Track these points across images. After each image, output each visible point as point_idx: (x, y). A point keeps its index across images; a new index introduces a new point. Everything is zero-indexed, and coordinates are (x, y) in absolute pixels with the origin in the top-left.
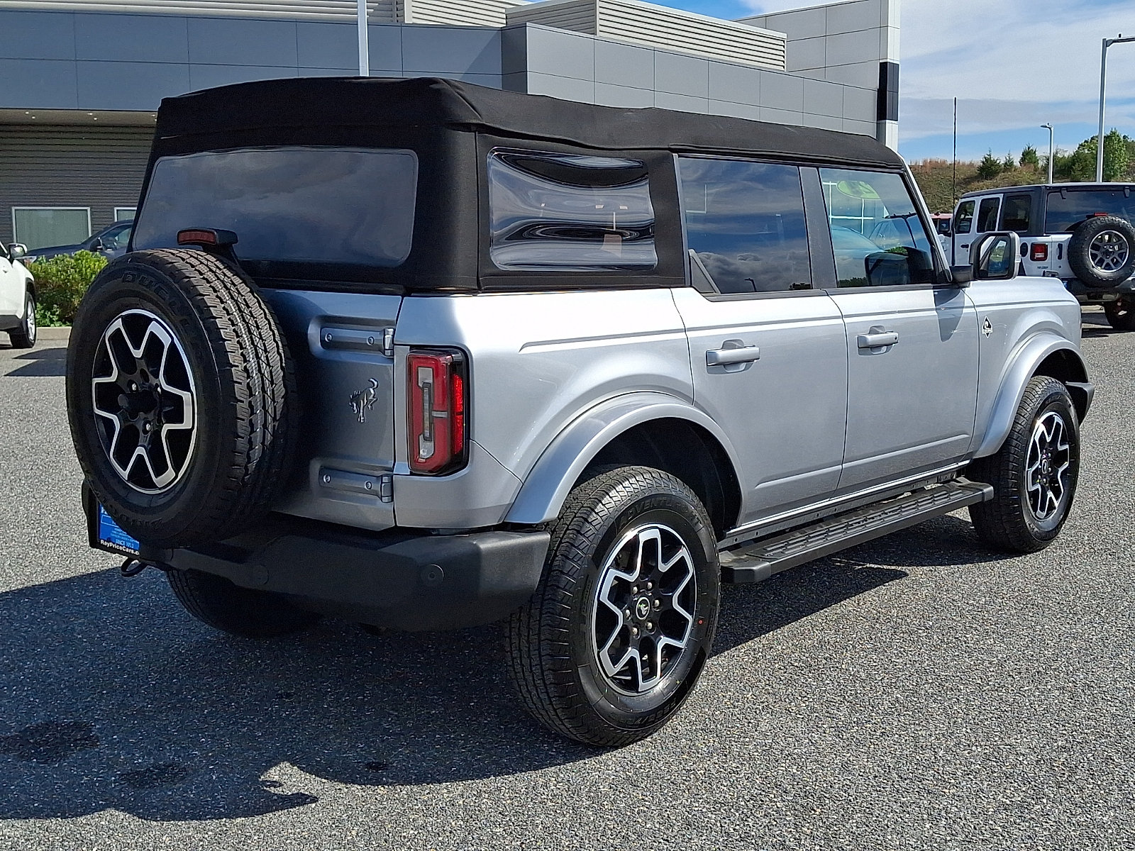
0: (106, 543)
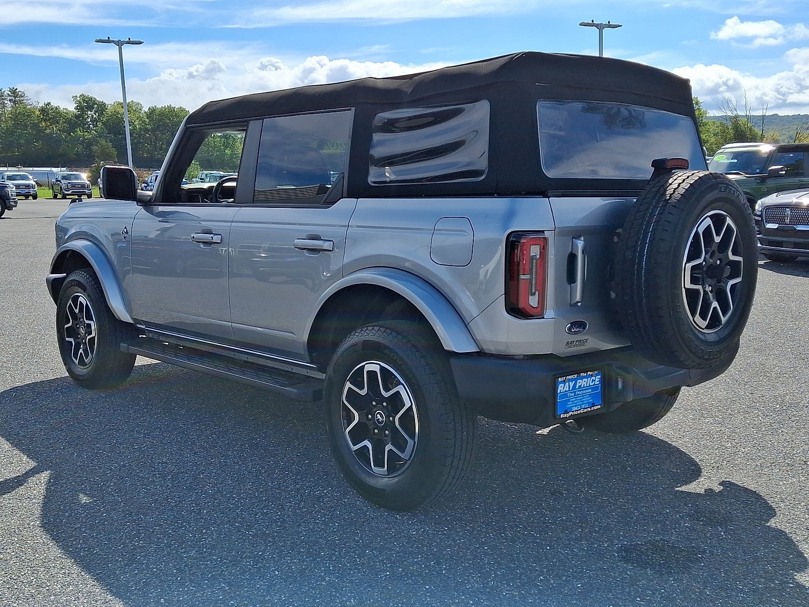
0: (565, 416)
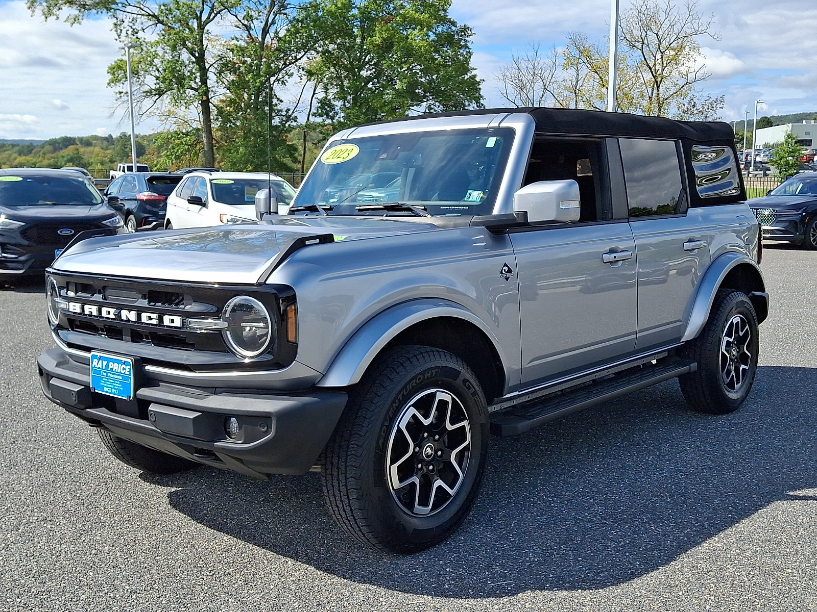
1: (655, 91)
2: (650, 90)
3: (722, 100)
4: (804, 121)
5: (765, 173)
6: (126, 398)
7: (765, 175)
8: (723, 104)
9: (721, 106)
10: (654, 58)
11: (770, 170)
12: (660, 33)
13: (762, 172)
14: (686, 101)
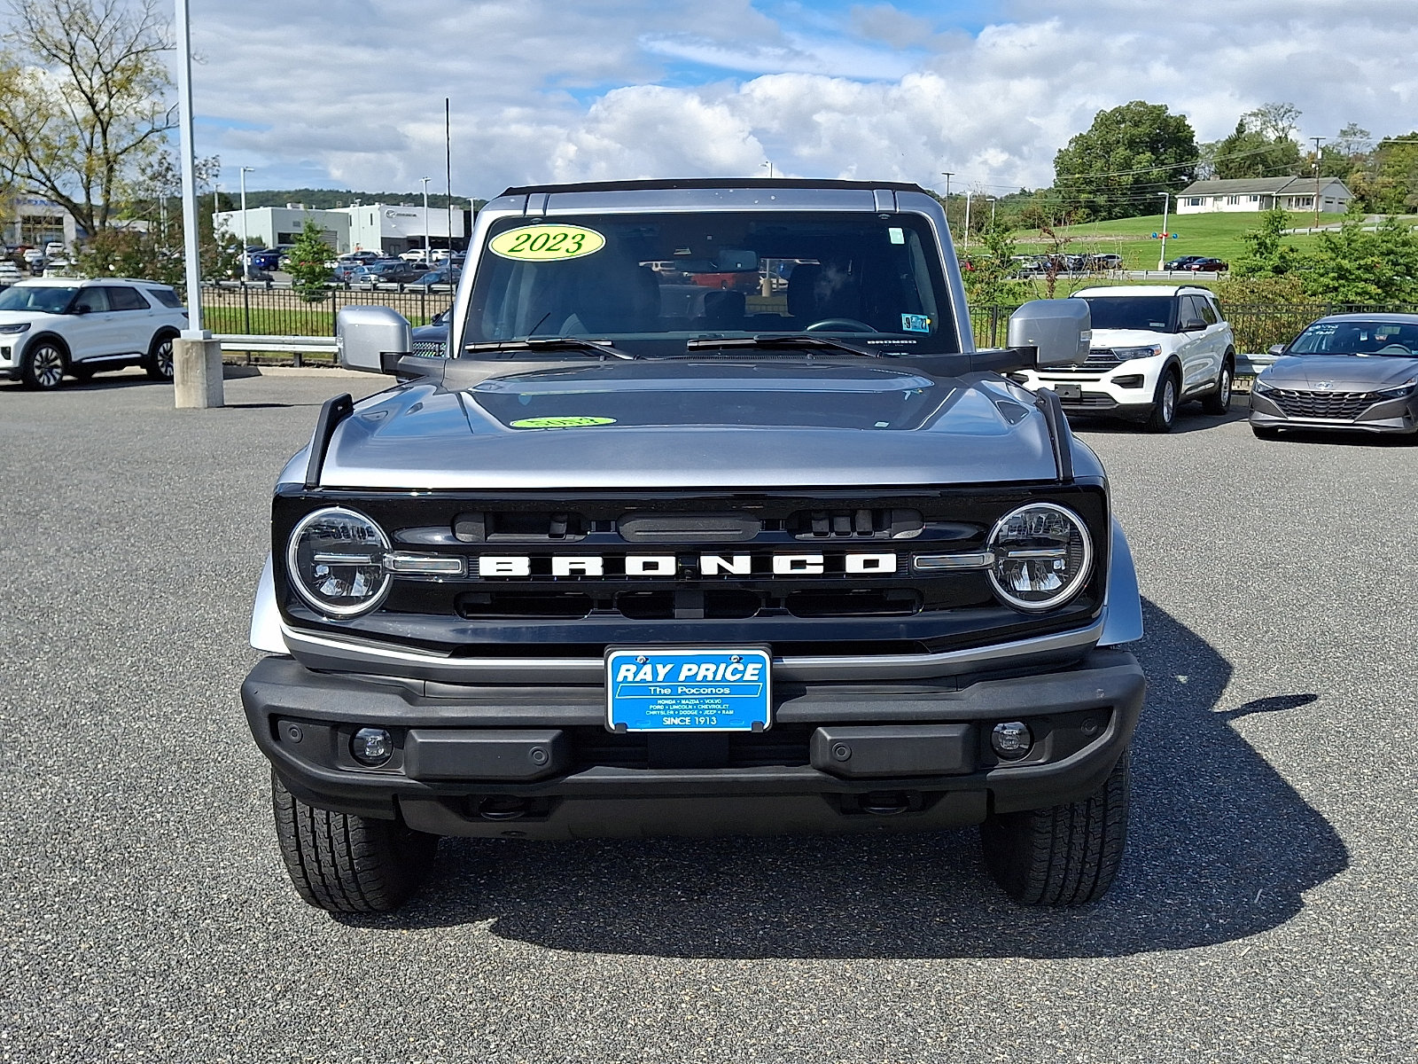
1: (98, 137)
2: (87, 135)
3: (217, 164)
4: (289, 205)
5: (268, 285)
6: (750, 729)
7: (269, 287)
8: (218, 170)
9: (216, 173)
10: (89, 82)
11: (273, 281)
12: (98, 40)
13: (264, 283)
14: (154, 159)
